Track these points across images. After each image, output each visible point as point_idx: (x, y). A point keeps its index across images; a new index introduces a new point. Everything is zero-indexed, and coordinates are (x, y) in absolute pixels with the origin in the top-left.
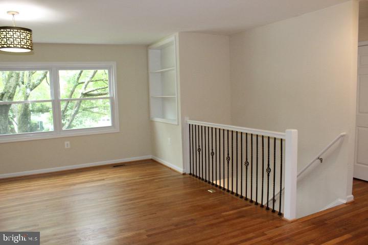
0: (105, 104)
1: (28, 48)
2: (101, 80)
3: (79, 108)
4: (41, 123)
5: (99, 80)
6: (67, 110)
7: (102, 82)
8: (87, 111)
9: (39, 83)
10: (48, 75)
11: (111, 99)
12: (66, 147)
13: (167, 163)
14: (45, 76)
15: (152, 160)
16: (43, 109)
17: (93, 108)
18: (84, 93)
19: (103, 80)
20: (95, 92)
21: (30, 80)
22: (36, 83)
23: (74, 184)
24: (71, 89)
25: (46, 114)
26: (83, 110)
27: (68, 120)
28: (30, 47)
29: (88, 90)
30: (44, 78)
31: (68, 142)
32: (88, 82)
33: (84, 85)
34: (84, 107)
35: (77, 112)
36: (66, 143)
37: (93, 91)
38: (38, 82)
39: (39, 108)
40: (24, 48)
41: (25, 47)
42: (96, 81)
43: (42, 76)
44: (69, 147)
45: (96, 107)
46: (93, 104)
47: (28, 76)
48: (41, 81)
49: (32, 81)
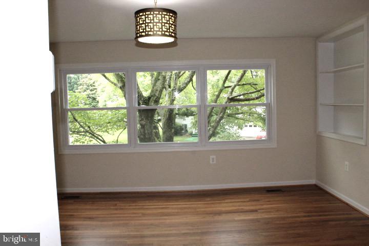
0: (250, 110)
1: (170, 36)
2: (248, 84)
3: (224, 114)
4: (186, 126)
5: (246, 84)
6: (212, 116)
7: (249, 86)
8: (232, 117)
9: (185, 87)
10: (194, 78)
11: (268, 106)
12: (211, 162)
13: (336, 191)
14: (191, 80)
15: (315, 185)
16: (188, 112)
17: (239, 114)
18: (230, 97)
19: (250, 84)
20: (242, 97)
21: (176, 84)
22: (182, 86)
23: (220, 213)
24: (217, 93)
25: (190, 117)
26: (228, 116)
27: (213, 127)
28: (173, 35)
29: (234, 94)
30: (189, 82)
31: (214, 157)
32: (235, 86)
33: (230, 90)
34: (229, 112)
35: (222, 118)
36: (211, 157)
37: (240, 96)
38: (184, 85)
39: (184, 111)
40: (166, 36)
41: (168, 34)
42: (243, 85)
43: (188, 80)
44: (215, 162)
45: (242, 113)
46: (238, 109)
47: (174, 78)
48: (187, 84)
49: (178, 84)
